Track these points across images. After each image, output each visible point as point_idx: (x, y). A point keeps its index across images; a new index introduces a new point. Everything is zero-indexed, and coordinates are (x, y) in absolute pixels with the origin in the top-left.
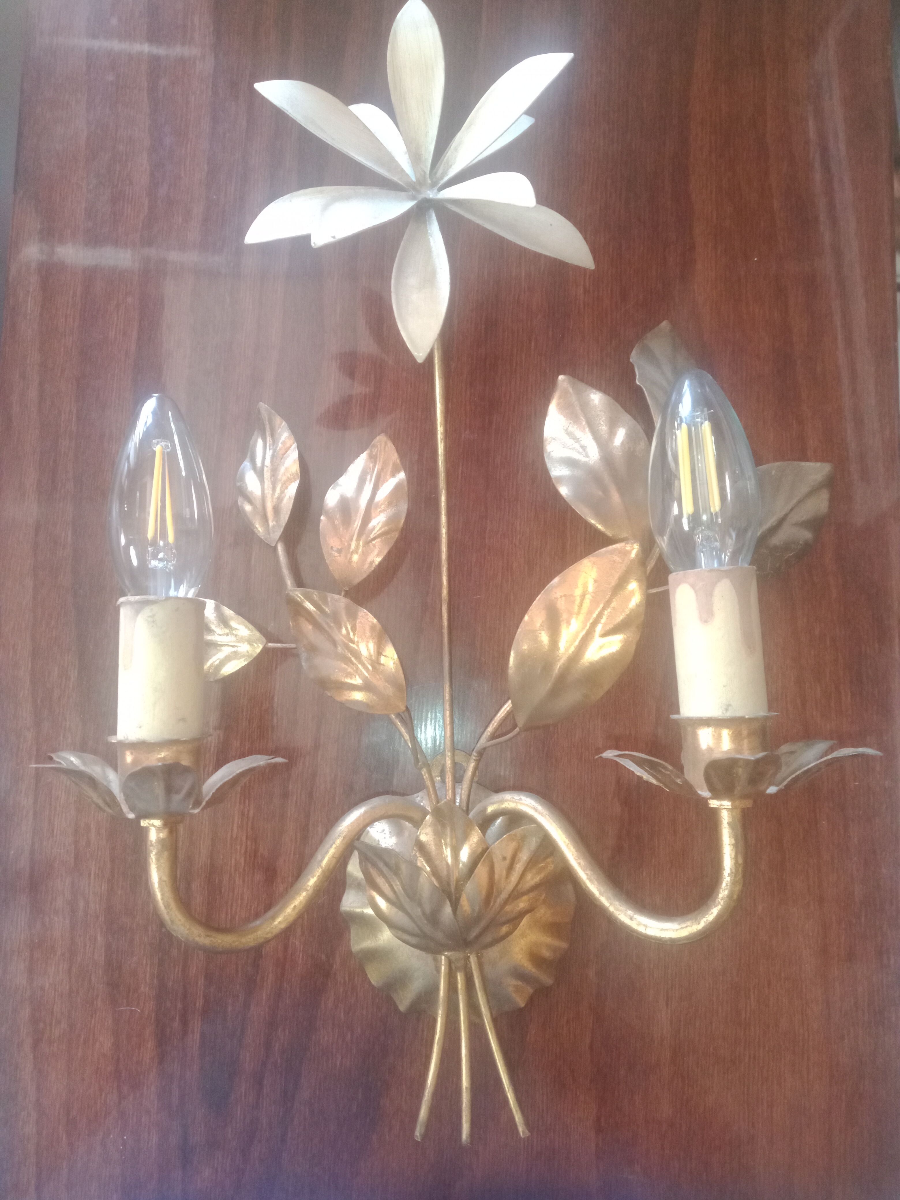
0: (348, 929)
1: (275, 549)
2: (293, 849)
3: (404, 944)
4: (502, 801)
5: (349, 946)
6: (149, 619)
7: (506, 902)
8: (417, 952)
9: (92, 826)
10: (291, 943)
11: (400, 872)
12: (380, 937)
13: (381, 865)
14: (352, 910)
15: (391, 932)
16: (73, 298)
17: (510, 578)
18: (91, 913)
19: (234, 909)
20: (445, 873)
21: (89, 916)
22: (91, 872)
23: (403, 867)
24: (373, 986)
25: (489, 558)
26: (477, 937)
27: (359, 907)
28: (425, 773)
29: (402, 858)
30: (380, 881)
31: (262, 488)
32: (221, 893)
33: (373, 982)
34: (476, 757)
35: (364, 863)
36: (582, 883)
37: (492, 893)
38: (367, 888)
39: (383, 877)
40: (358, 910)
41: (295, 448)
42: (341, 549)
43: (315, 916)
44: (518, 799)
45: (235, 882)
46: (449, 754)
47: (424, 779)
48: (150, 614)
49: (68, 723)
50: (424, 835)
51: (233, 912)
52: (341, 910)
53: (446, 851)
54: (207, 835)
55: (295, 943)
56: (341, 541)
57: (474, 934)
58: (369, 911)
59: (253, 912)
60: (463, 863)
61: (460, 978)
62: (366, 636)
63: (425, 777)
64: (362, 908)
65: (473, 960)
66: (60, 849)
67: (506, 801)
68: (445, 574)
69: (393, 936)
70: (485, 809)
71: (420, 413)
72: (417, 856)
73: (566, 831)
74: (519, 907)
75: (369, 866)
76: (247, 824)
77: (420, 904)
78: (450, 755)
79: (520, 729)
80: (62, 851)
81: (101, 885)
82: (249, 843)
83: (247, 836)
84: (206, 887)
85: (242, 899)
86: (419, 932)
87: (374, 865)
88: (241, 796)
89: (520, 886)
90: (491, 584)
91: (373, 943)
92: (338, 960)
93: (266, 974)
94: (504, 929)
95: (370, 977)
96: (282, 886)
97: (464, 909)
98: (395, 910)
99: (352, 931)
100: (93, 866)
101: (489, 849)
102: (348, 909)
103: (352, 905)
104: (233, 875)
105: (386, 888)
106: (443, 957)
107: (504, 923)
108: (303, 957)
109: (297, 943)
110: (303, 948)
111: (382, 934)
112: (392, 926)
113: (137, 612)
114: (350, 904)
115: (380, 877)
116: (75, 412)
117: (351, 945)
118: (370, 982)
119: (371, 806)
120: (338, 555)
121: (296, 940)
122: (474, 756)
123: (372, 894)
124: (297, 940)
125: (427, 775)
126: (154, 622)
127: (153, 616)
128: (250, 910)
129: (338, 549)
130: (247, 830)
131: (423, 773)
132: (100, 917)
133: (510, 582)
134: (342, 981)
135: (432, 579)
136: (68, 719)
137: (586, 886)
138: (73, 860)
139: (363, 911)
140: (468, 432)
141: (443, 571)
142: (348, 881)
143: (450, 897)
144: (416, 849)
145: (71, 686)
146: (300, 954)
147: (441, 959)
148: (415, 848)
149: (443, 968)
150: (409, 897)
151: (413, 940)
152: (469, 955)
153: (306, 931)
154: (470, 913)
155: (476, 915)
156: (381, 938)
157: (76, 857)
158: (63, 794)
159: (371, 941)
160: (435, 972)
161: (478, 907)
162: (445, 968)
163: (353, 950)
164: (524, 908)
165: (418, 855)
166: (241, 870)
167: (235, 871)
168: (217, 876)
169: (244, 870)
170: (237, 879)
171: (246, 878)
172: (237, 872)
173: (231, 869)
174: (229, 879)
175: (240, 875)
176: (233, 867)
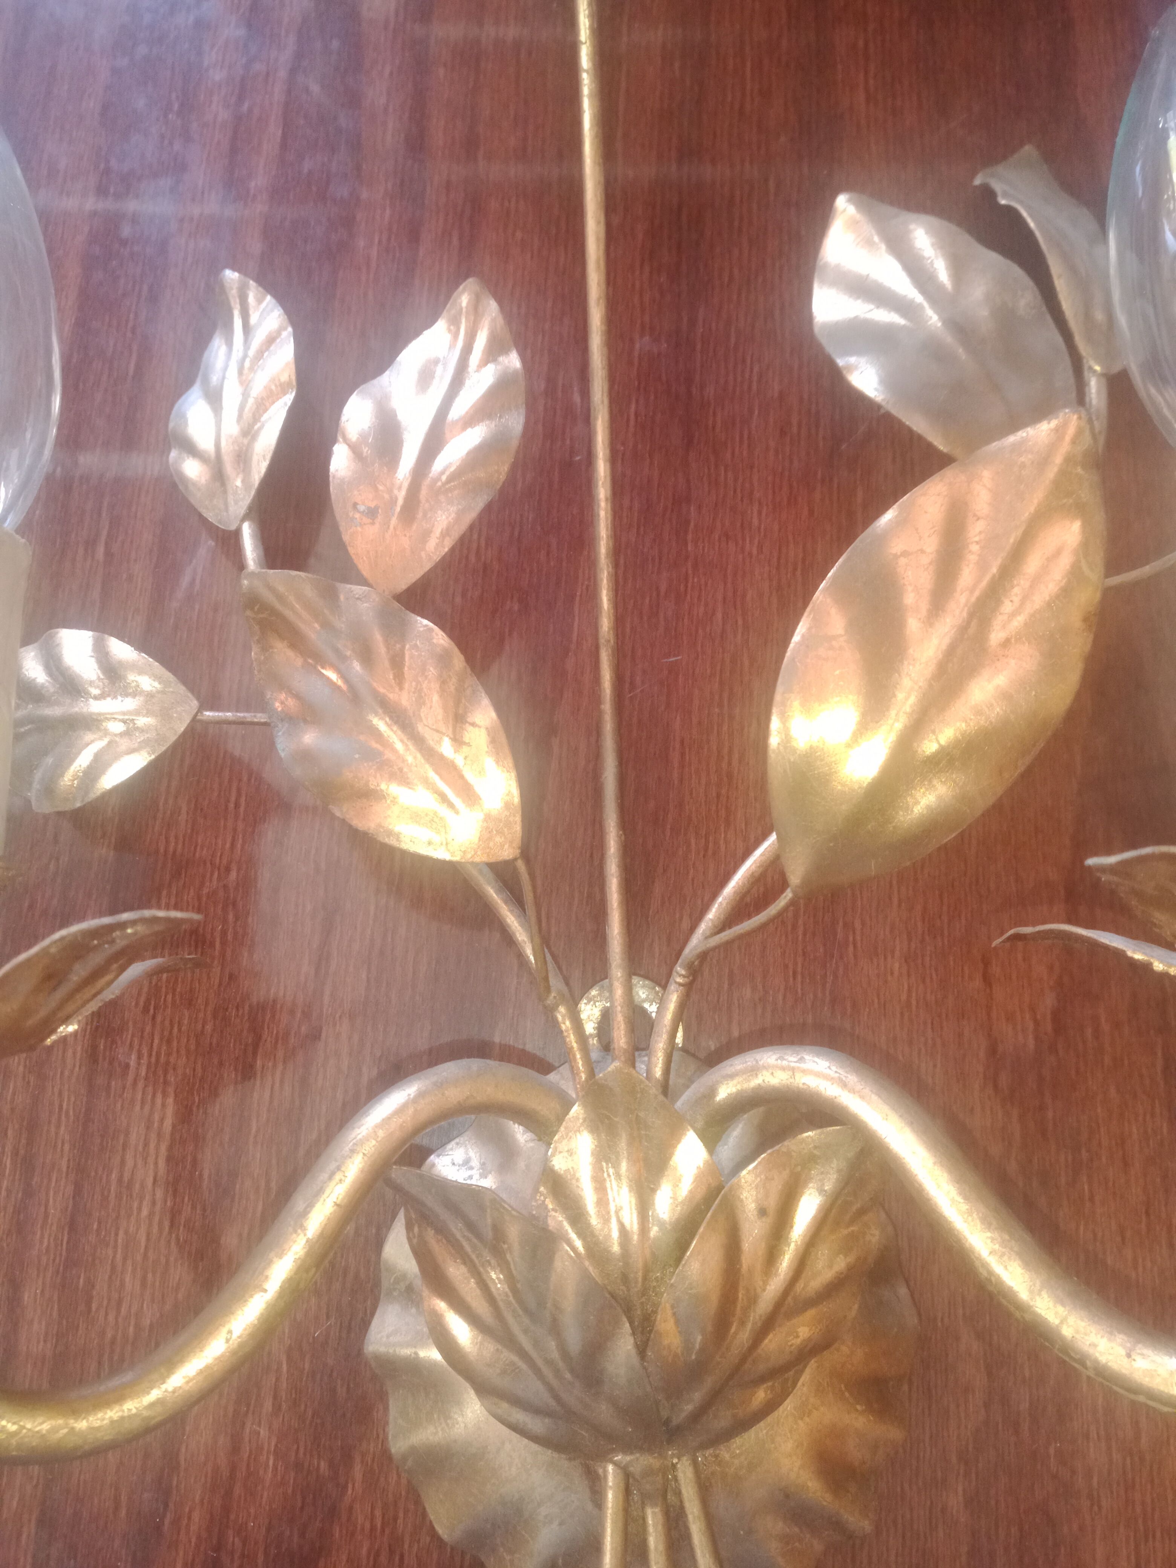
0: (383, 1396)
1: (237, 533)
3: (514, 1434)
4: (754, 1070)
5: (385, 1440)
7: (769, 1324)
8: (547, 1455)
10: (248, 1431)
11: (506, 1246)
12: (456, 1416)
13: (457, 1228)
14: (391, 1351)
15: (482, 1404)
17: (740, 622)
20: (616, 1248)
23: (513, 1232)
24: (439, 1539)
25: (696, 580)
26: (696, 1417)
27: (408, 1345)
28: (563, 1016)
29: (510, 1209)
30: (456, 1271)
31: (216, 422)
32: (89, 1311)
33: (440, 1530)
34: (684, 976)
35: (416, 1229)
36: (977, 1264)
37: (734, 1301)
38: (426, 1293)
39: (465, 1263)
40: (406, 1352)
41: (289, 338)
42: (376, 508)
43: (307, 1366)
44: (795, 1060)
45: (122, 1284)
46: (619, 974)
47: (562, 1031)
50: (566, 1154)
52: (365, 1351)
53: (619, 1195)
54: (64, 1175)
55: (259, 1433)
56: (376, 490)
57: (689, 1408)
58: (432, 1354)
60: (661, 1224)
61: (653, 1519)
62: (426, 677)
63: (563, 1027)
64: (415, 1347)
65: (685, 1473)
67: (766, 1067)
68: (606, 587)
69: (486, 1413)
70: (712, 1092)
71: (549, 304)
72: (546, 1207)
73: (923, 1133)
74: (797, 1337)
75: (430, 1233)
76: (157, 1148)
77: (555, 1329)
78: (622, 976)
79: (793, 892)
82: (159, 1194)
83: (155, 1178)
84: (55, 1298)
86: (552, 1403)
87: (442, 1231)
88: (146, 1086)
89: (799, 1286)
90: (700, 631)
91: (440, 1433)
92: (358, 1471)
93: (187, 1510)
94: (761, 1395)
95: (432, 1518)
97: (666, 1342)
98: (491, 1347)
99: (391, 1403)
101: (726, 1189)
102: (382, 1349)
103: (391, 1338)
104: (120, 1267)
105: (469, 1289)
106: (610, 1468)
107: (762, 1379)
108: (275, 1468)
109: (263, 1432)
110: (276, 1446)
111: (462, 1411)
112: (483, 1389)
114: (388, 1337)
115: (455, 1262)
117: (390, 1438)
118: (432, 1528)
119: (434, 1079)
120: (369, 521)
121: (259, 1425)
122: (680, 975)
123: (437, 1308)
124: (262, 1427)
125: (568, 1023)
129: (369, 508)
130: (156, 1163)
131: (560, 1018)
133: (740, 630)
134: (368, 1525)
137: (991, 1273)
139: (416, 1353)
140: (647, 339)
141: (602, 580)
142: (386, 1282)
143: (628, 1311)
144: (545, 1192)
146: (268, 1458)
147: (605, 1472)
148: (542, 1189)
149: (610, 1495)
150: (526, 1310)
151: (537, 1425)
152: (675, 1461)
153: (283, 1403)
154: (679, 1351)
155: (693, 1357)
156: (460, 1419)
159: (436, 1428)
160: (590, 1506)
161: (699, 1338)
162: (615, 1497)
163: (393, 1451)
164: (809, 1339)
165: (550, 1206)
166: (139, 1258)
167: (125, 1259)
168: (83, 1271)
169: (145, 1256)
170: (128, 1278)
171: (150, 1275)
172: (129, 1262)
173: (115, 1253)
174: (110, 1277)
175: (134, 1270)
176: (119, 1251)
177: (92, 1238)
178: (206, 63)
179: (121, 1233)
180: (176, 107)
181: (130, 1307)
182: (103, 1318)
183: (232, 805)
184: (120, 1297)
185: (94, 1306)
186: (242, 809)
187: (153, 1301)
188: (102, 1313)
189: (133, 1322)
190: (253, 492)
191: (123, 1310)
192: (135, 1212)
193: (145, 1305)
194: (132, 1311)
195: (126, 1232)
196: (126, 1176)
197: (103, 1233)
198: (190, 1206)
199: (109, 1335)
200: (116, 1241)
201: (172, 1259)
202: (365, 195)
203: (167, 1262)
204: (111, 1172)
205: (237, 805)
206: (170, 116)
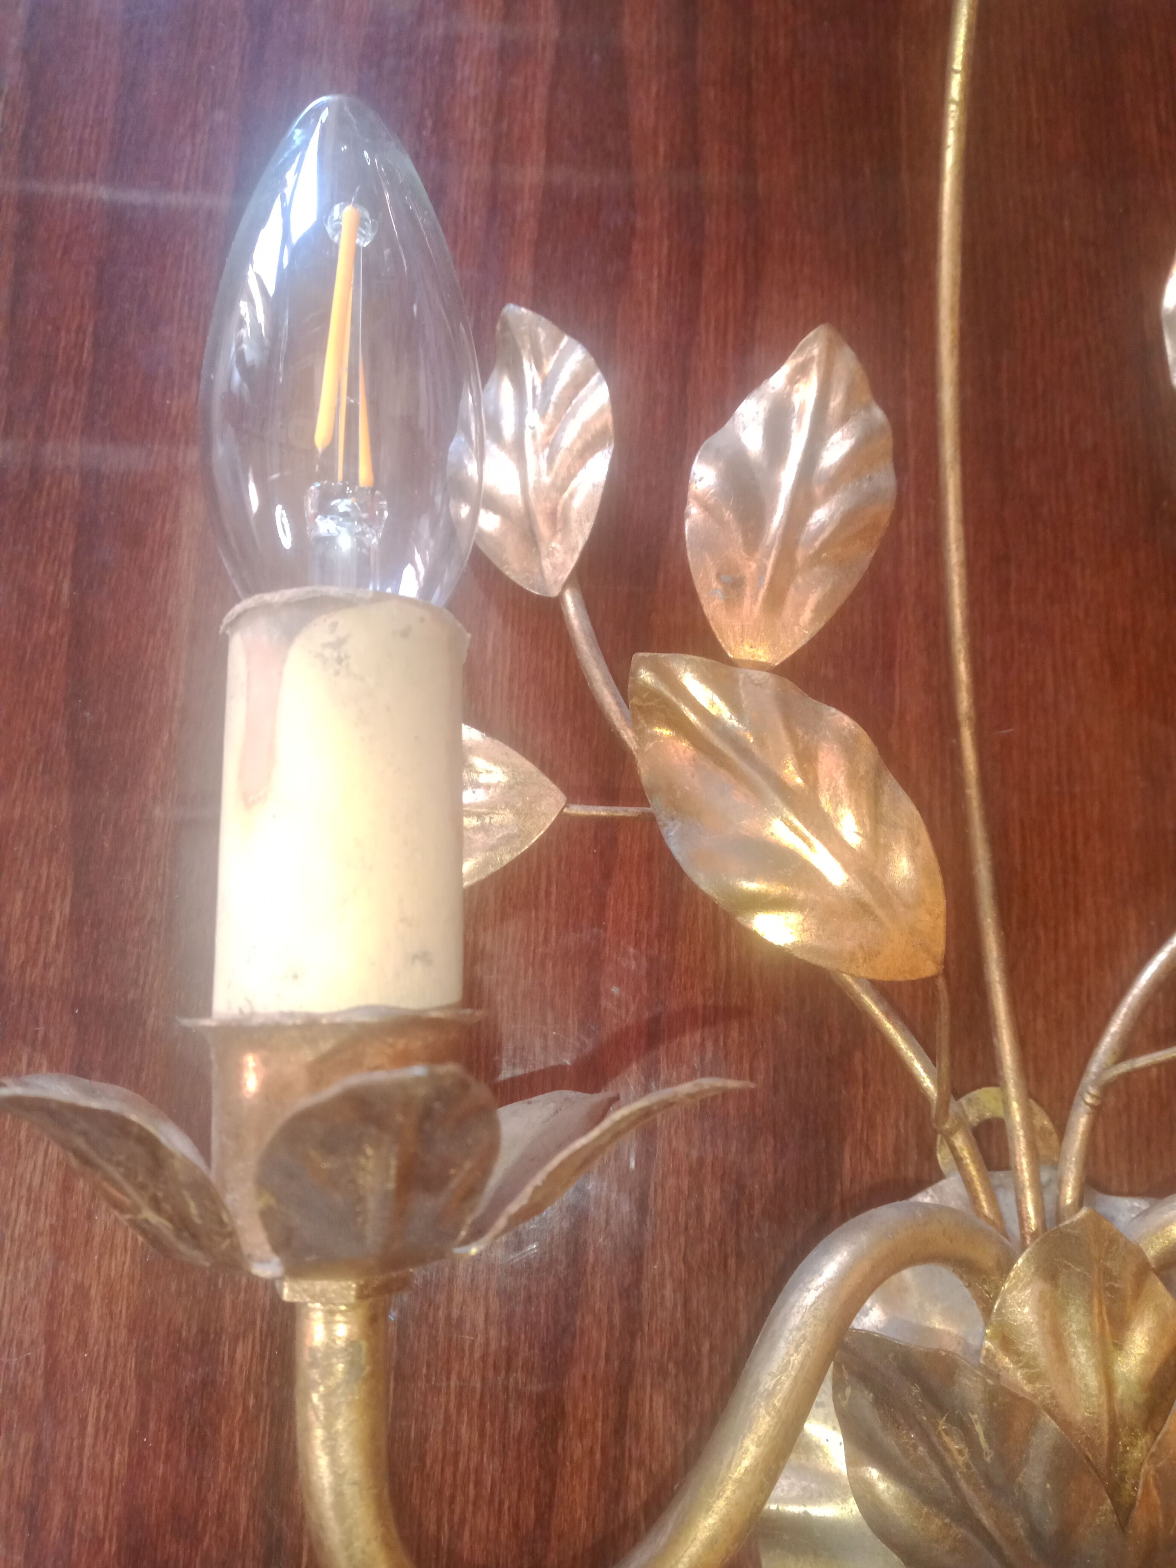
1: (558, 600)
2: (604, 1344)
6: (328, 652)
9: (93, 1292)
16: (97, 107)
18: (83, 1531)
19: (458, 1510)
21: (76, 1541)
22: (87, 1416)
30: (897, 1438)
32: (423, 1466)
34: (1095, 1098)
41: (599, 383)
42: (743, 579)
45: (458, 1436)
48: (331, 638)
49: (41, 1029)
51: (456, 1518)
59: (506, 1518)
66: (9, 1356)
75: (869, 1397)
80: (15, 1360)
81: (114, 1450)
82: (493, 1332)
83: (487, 1315)
85: (478, 1483)
90: (1032, 701)
96: (579, 1445)
100: (94, 1397)
104: (454, 1417)
105: (914, 1458)
113: (290, 635)
115: (899, 1429)
116: (90, 329)
122: (1092, 1096)
126: (340, 660)
127: (339, 644)
128: (500, 1511)
129: (734, 578)
132: (107, 1543)
135: (897, 691)
136: (41, 1020)
138: (40, 1382)
145: (53, 938)
150: (991, 1486)
157: (50, 1375)
158: (23, 1207)
166: (475, 1404)
167: (459, 1406)
168: (414, 1422)
169: (482, 1405)
170: (464, 1429)
171: (488, 1425)
172: (465, 1411)
173: (448, 1401)
174: (444, 1429)
175: (470, 1419)
176: (453, 1397)
177: (422, 1384)
178: (459, 77)
179: (454, 1377)
180: (429, 123)
181: (468, 1461)
182: (440, 1476)
183: (542, 894)
184: (456, 1451)
185: (428, 1462)
186: (553, 898)
187: (493, 1452)
188: (438, 1469)
189: (472, 1477)
190: (576, 556)
191: (460, 1465)
192: (467, 1354)
193: (485, 1459)
194: (472, 1465)
195: (459, 1374)
196: (455, 1313)
197: (434, 1379)
198: (527, 1345)
199: (448, 1494)
200: (448, 1386)
201: (511, 1406)
202: (639, 223)
203: (506, 1409)
204: (438, 1308)
205: (548, 894)
206: (424, 133)
